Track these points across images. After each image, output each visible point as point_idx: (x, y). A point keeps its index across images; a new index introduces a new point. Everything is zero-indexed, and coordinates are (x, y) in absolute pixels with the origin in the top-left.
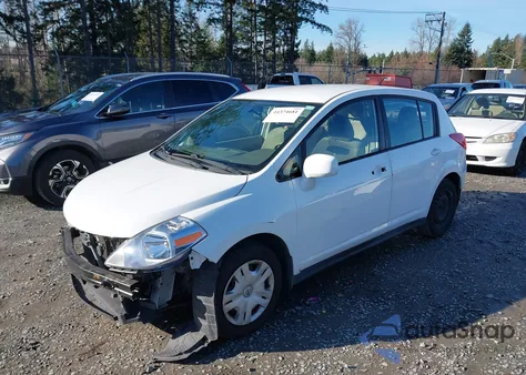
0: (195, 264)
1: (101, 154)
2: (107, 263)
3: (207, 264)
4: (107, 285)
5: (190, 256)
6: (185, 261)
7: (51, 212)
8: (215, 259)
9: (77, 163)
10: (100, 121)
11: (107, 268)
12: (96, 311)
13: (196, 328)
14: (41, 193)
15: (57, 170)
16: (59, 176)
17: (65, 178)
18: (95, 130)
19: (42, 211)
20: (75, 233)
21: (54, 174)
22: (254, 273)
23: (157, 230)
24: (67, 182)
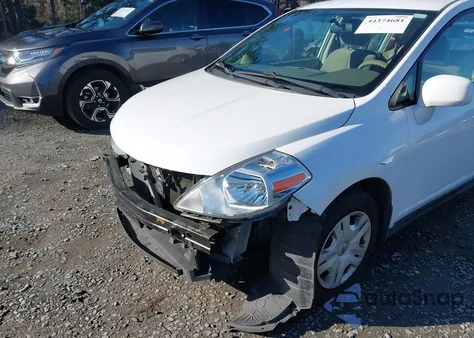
0: (294, 215)
1: (133, 75)
2: (179, 206)
3: (308, 215)
4: (175, 232)
5: (289, 205)
6: (282, 211)
7: (83, 135)
8: (319, 210)
9: (108, 84)
10: (132, 39)
11: (178, 213)
12: (146, 255)
13: (280, 290)
14: (72, 115)
15: (88, 90)
16: (90, 97)
17: (96, 99)
18: (128, 49)
19: (73, 134)
20: (123, 161)
21: (84, 94)
22: (353, 227)
23: (247, 167)
24: (98, 103)
